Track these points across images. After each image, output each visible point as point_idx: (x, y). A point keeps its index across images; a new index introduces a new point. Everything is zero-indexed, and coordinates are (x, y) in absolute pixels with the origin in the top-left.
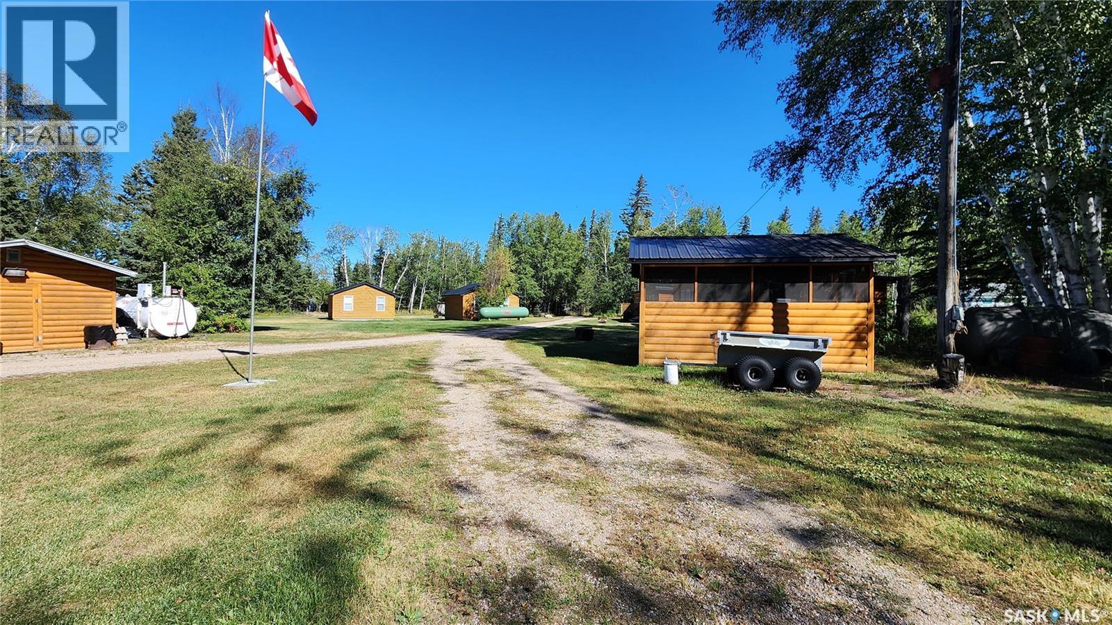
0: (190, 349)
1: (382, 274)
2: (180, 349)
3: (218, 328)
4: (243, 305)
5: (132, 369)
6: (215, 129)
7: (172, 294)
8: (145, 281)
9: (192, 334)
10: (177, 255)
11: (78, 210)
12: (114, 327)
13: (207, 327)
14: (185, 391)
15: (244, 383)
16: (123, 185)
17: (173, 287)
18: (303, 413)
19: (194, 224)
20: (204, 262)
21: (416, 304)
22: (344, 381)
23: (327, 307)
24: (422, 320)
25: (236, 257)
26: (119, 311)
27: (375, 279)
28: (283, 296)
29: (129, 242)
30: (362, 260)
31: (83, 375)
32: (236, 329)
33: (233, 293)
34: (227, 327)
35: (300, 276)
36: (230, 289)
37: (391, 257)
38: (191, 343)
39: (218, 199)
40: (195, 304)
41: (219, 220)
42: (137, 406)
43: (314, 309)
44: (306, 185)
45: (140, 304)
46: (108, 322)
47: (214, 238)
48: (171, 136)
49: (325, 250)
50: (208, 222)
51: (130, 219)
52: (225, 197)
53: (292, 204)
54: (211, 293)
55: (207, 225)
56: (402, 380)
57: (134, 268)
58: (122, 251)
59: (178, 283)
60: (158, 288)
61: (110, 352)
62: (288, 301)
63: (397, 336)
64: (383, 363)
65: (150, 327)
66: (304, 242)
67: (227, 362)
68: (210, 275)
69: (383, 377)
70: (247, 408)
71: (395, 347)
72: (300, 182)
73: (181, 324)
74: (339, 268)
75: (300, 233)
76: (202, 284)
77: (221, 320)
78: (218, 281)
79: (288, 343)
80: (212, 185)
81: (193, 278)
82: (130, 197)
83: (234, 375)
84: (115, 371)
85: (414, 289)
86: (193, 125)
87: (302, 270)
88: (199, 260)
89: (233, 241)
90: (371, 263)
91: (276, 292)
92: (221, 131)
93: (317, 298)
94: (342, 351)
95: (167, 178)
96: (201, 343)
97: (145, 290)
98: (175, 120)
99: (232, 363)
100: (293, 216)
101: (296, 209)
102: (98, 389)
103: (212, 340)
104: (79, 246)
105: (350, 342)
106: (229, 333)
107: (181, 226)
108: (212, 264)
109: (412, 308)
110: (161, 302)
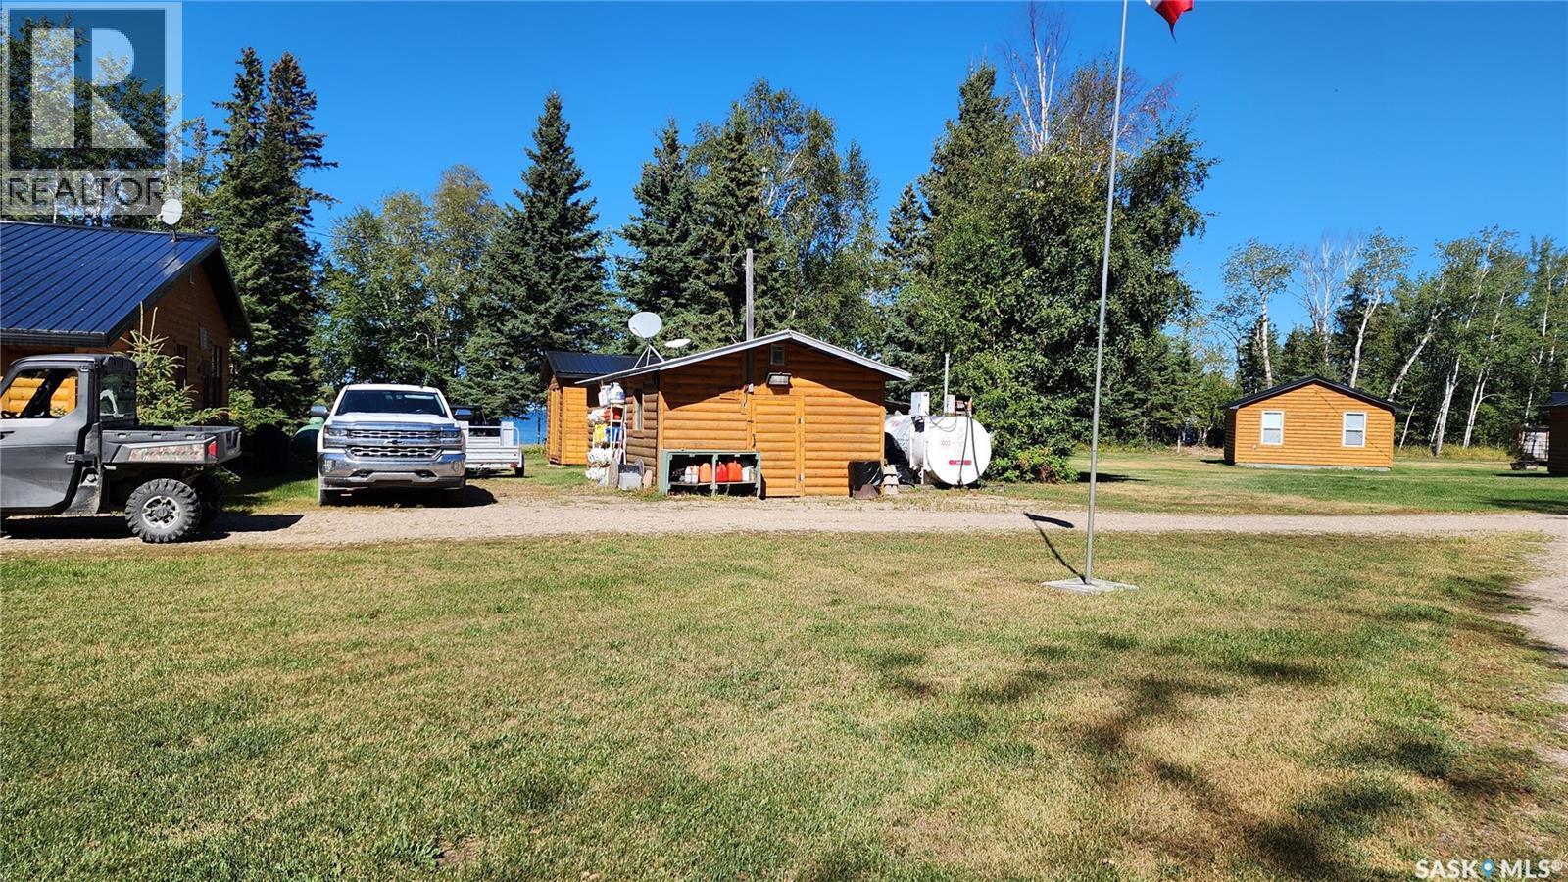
0: (982, 510)
1: (1358, 355)
2: (968, 508)
3: (1023, 473)
4: (1063, 431)
5: (908, 536)
6: (1024, 91)
7: (956, 409)
8: (918, 388)
9: (983, 482)
10: (962, 339)
11: (838, 278)
12: (882, 464)
13: (1005, 470)
14: (984, 584)
15: (1075, 584)
16: (890, 226)
17: (957, 398)
18: (1197, 666)
19: (989, 280)
20: (1003, 350)
21: (1455, 431)
22: (1280, 607)
23: (1222, 436)
24: (1472, 473)
25: (1053, 336)
26: (888, 438)
27: (1339, 369)
28: (1130, 413)
29: (897, 321)
30: (1305, 324)
31: (851, 538)
32: (1051, 477)
33: (1048, 407)
34: (1036, 471)
35: (1166, 368)
36: (1042, 398)
37: (1384, 310)
38: (982, 498)
39: (1028, 226)
40: (988, 428)
41: (1027, 268)
42: (921, 600)
43: (1192, 440)
44: (1190, 167)
45: (913, 427)
46: (875, 456)
47: (1019, 303)
48: (957, 123)
49: (1219, 308)
50: (1009, 273)
51: (897, 282)
52: (1038, 221)
53: (1161, 213)
54: (1013, 406)
55: (1009, 279)
56: (1436, 628)
57: (904, 366)
58: (890, 339)
59: (964, 390)
60: (937, 399)
61: (878, 505)
62: (1142, 423)
63: (1404, 512)
64: (1375, 578)
65: (926, 467)
66: (1183, 293)
67: (1042, 538)
68: (1011, 373)
69: (1378, 611)
70: (1089, 635)
71: (1401, 541)
72: (1177, 163)
73: (968, 463)
74: (1250, 346)
75: (1173, 275)
76: (999, 390)
77: (1026, 457)
78: (1024, 384)
79: (1148, 510)
80: (1018, 200)
81: (985, 381)
82: (898, 246)
83: (1058, 567)
84: (887, 537)
85: (1450, 391)
86: (990, 94)
87: (1169, 355)
88: (995, 347)
89: (1050, 305)
90: (1330, 328)
91: (1117, 402)
92: (1034, 93)
93: (1199, 416)
94: (1267, 538)
95: (952, 201)
96: (998, 500)
97: (921, 402)
98: (963, 93)
99: (1051, 542)
100: (1161, 240)
101: (1167, 224)
102: (871, 563)
103: (1014, 496)
104: (838, 335)
105: (1283, 519)
106: (1039, 484)
107: (969, 285)
108: (1015, 353)
109: (1440, 442)
110: (941, 424)
